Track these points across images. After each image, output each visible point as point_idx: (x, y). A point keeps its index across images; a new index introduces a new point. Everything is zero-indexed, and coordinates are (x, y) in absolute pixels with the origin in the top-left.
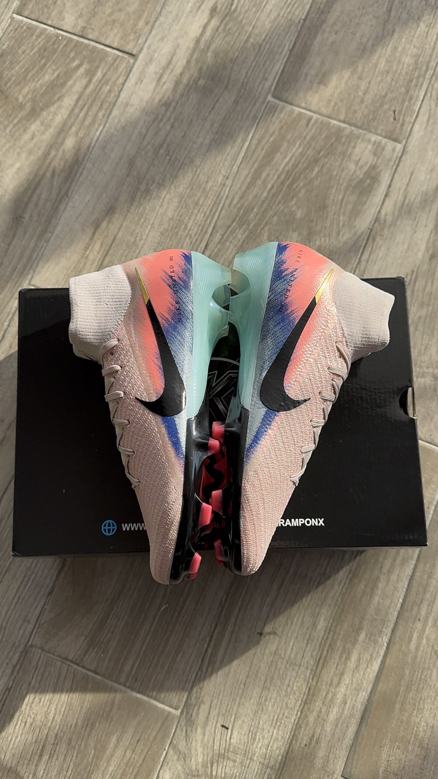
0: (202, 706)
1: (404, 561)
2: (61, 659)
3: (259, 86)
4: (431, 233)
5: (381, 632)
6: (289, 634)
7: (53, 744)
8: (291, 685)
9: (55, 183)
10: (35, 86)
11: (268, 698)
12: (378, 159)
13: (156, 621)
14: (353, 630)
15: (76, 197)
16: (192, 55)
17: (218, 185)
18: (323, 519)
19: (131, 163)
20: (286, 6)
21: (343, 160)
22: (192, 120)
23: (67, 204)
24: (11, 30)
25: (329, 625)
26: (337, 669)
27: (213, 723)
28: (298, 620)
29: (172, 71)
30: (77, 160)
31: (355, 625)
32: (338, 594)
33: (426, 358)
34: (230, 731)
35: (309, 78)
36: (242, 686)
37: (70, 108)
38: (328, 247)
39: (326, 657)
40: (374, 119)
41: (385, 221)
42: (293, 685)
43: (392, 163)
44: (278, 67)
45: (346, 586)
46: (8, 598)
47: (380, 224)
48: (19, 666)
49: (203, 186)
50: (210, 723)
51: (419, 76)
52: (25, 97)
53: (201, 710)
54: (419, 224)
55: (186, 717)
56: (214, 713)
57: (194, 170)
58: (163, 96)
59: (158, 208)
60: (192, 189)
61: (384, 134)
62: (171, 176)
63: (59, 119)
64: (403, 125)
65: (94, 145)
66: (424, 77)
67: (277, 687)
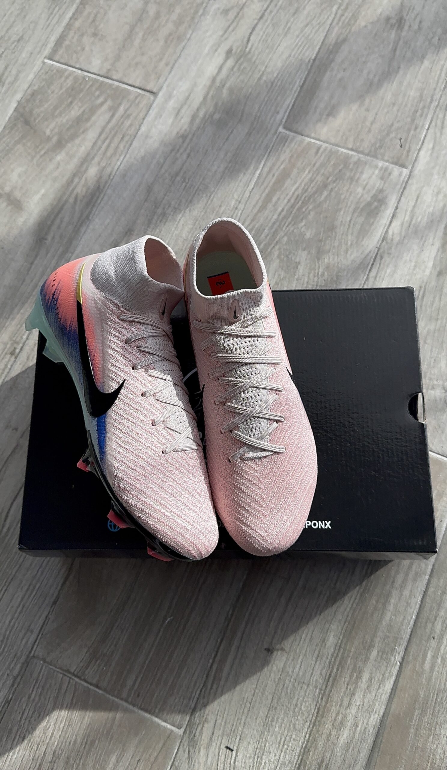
0: (206, 725)
1: (417, 575)
2: (62, 672)
3: (270, 119)
4: (438, 251)
5: (393, 650)
6: (298, 651)
7: (51, 762)
8: (299, 705)
9: (77, 208)
10: (62, 121)
11: (275, 718)
12: (385, 183)
13: (161, 634)
14: (364, 648)
15: (97, 220)
16: (208, 93)
17: (231, 209)
18: (330, 522)
19: (149, 190)
20: (297, 48)
21: (351, 184)
22: (207, 151)
23: (88, 226)
24: (43, 73)
25: (340, 641)
26: (347, 688)
27: (216, 744)
28: (306, 636)
29: (189, 106)
30: (99, 187)
31: (367, 642)
32: (348, 609)
33: (436, 371)
34: (234, 753)
35: (318, 111)
36: (248, 705)
37: (94, 140)
38: (336, 264)
39: (336, 676)
40: (381, 147)
41: (392, 240)
42: (301, 705)
43: (399, 187)
44: (289, 101)
45: (357, 601)
46: (12, 607)
47: (387, 243)
48: (20, 677)
49: (217, 209)
50: (214, 744)
51: (424, 107)
52: (52, 131)
53: (205, 729)
54: (426, 243)
55: (189, 737)
56: (218, 733)
57: (209, 195)
58: (181, 129)
59: (173, 229)
60: (206, 213)
61: (390, 160)
62: (186, 201)
63: (83, 150)
64: (409, 151)
65: (115, 174)
66: (429, 107)
67: (285, 707)
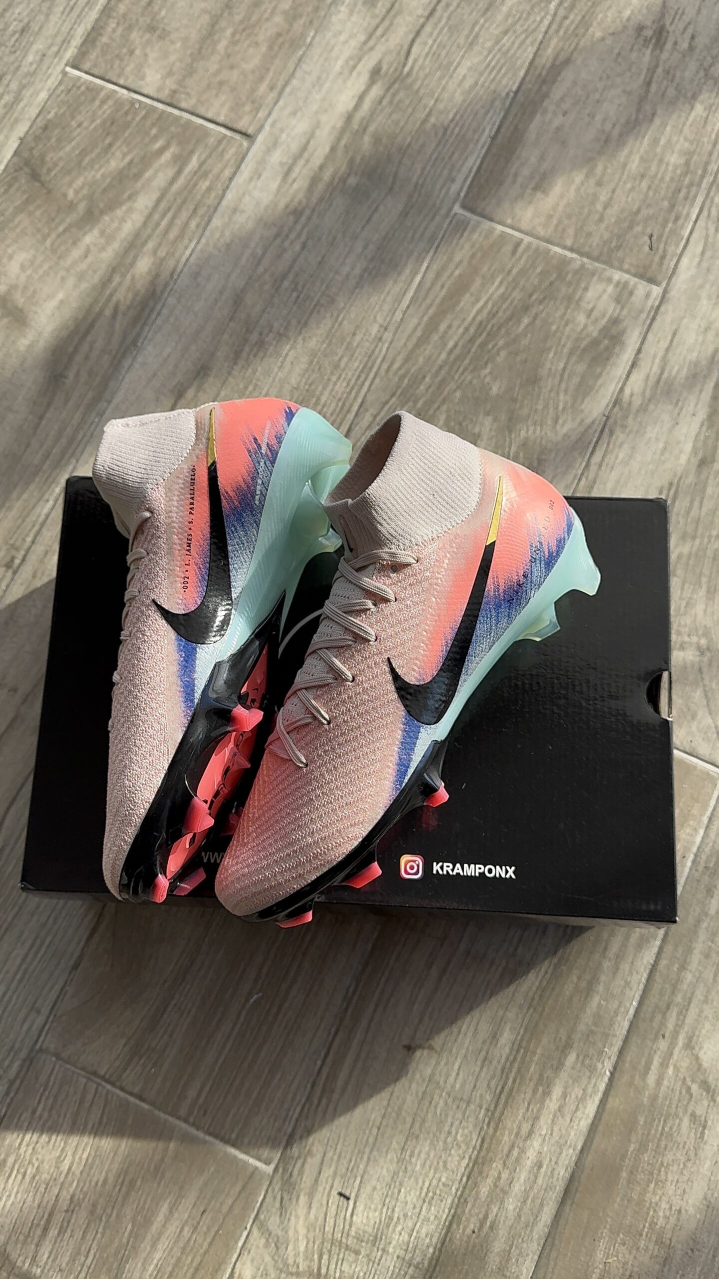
0: (309, 1160)
1: (643, 942)
2: (87, 1075)
3: (441, 189)
4: (702, 425)
5: (601, 1053)
6: (454, 1051)
7: (67, 1211)
8: (454, 1132)
9: (117, 326)
10: (94, 176)
11: (416, 1152)
12: (622, 308)
13: (242, 1018)
14: (557, 1049)
15: (150, 348)
16: (339, 139)
17: (371, 340)
18: (513, 868)
19: (238, 301)
20: (488, 70)
21: (567, 308)
22: (335, 238)
23: (134, 358)
24: (62, 91)
25: (519, 1038)
26: (528, 1109)
27: (325, 1188)
28: (468, 1028)
29: (307, 161)
30: (154, 293)
31: (561, 1038)
32: (534, 989)
33: (688, 620)
34: (351, 1202)
35: (520, 180)
36: (375, 1131)
37: (146, 212)
38: (538, 441)
39: (511, 1090)
40: (618, 247)
41: (630, 404)
42: (457, 1133)
43: (644, 316)
44: (472, 162)
45: (548, 976)
46: (7, 972)
47: (621, 409)
48: (18, 1082)
49: (348, 340)
50: (320, 1189)
51: (691, 184)
52: (77, 192)
53: (307, 1167)
54: (684, 411)
55: (282, 1178)
56: (327, 1172)
57: (335, 314)
58: (292, 200)
59: (276, 369)
60: (329, 344)
61: (633, 270)
62: (299, 322)
63: (128, 228)
64: (663, 257)
65: (182, 271)
66: (699, 185)
67: (431, 1135)
